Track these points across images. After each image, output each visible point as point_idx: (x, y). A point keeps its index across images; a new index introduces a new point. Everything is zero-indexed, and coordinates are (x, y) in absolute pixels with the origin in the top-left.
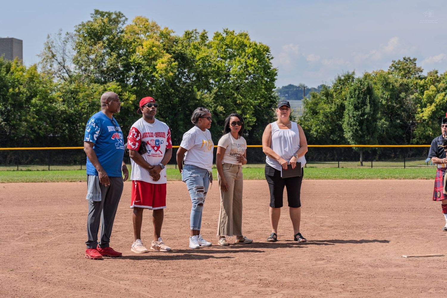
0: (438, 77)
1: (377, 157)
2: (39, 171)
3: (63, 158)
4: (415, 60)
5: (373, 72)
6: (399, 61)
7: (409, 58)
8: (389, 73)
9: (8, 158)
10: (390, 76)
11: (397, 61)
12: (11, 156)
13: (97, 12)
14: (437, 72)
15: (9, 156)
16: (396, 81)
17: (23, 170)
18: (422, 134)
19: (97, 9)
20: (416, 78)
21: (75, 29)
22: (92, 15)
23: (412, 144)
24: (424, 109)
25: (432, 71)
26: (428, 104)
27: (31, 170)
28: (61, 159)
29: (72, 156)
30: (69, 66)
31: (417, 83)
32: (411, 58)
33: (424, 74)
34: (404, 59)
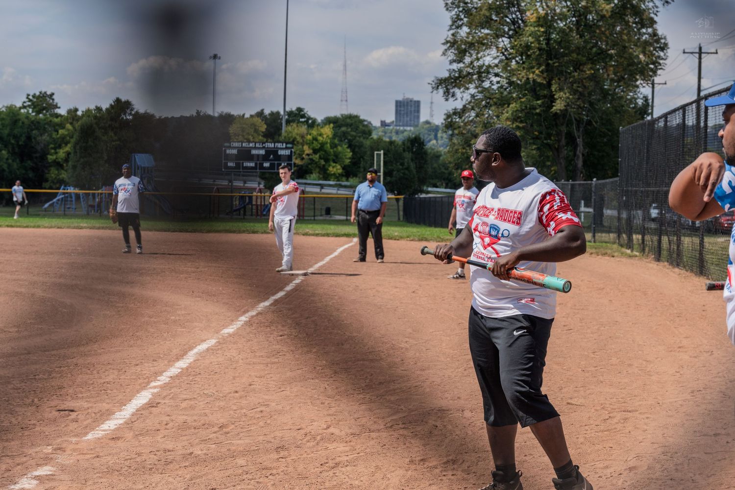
0: (76, 115)
1: (4, 202)
4: (53, 94)
5: (4, 106)
6: (35, 94)
7: (45, 93)
8: (20, 108)
10: (22, 111)
11: (32, 94)
14: (76, 110)
16: (27, 118)
18: (56, 178)
20: (51, 115)
23: (45, 189)
24: (58, 150)
25: (72, 108)
26: (63, 145)
31: (51, 121)
32: (48, 93)
33: (63, 111)
34: (40, 93)
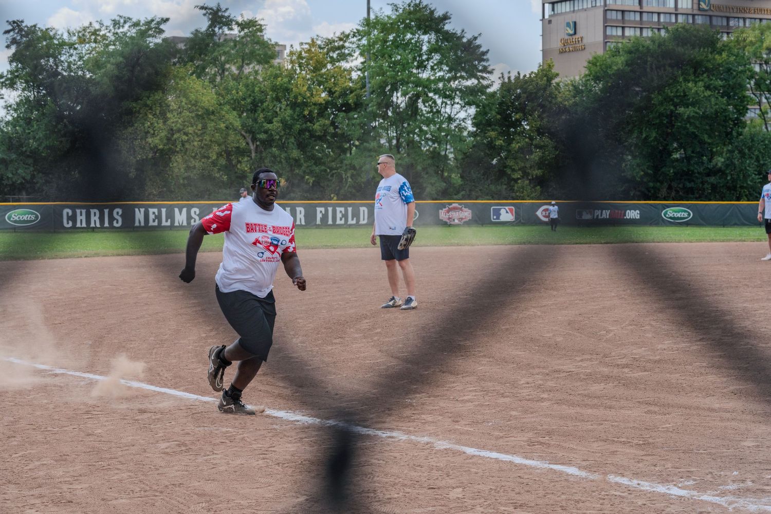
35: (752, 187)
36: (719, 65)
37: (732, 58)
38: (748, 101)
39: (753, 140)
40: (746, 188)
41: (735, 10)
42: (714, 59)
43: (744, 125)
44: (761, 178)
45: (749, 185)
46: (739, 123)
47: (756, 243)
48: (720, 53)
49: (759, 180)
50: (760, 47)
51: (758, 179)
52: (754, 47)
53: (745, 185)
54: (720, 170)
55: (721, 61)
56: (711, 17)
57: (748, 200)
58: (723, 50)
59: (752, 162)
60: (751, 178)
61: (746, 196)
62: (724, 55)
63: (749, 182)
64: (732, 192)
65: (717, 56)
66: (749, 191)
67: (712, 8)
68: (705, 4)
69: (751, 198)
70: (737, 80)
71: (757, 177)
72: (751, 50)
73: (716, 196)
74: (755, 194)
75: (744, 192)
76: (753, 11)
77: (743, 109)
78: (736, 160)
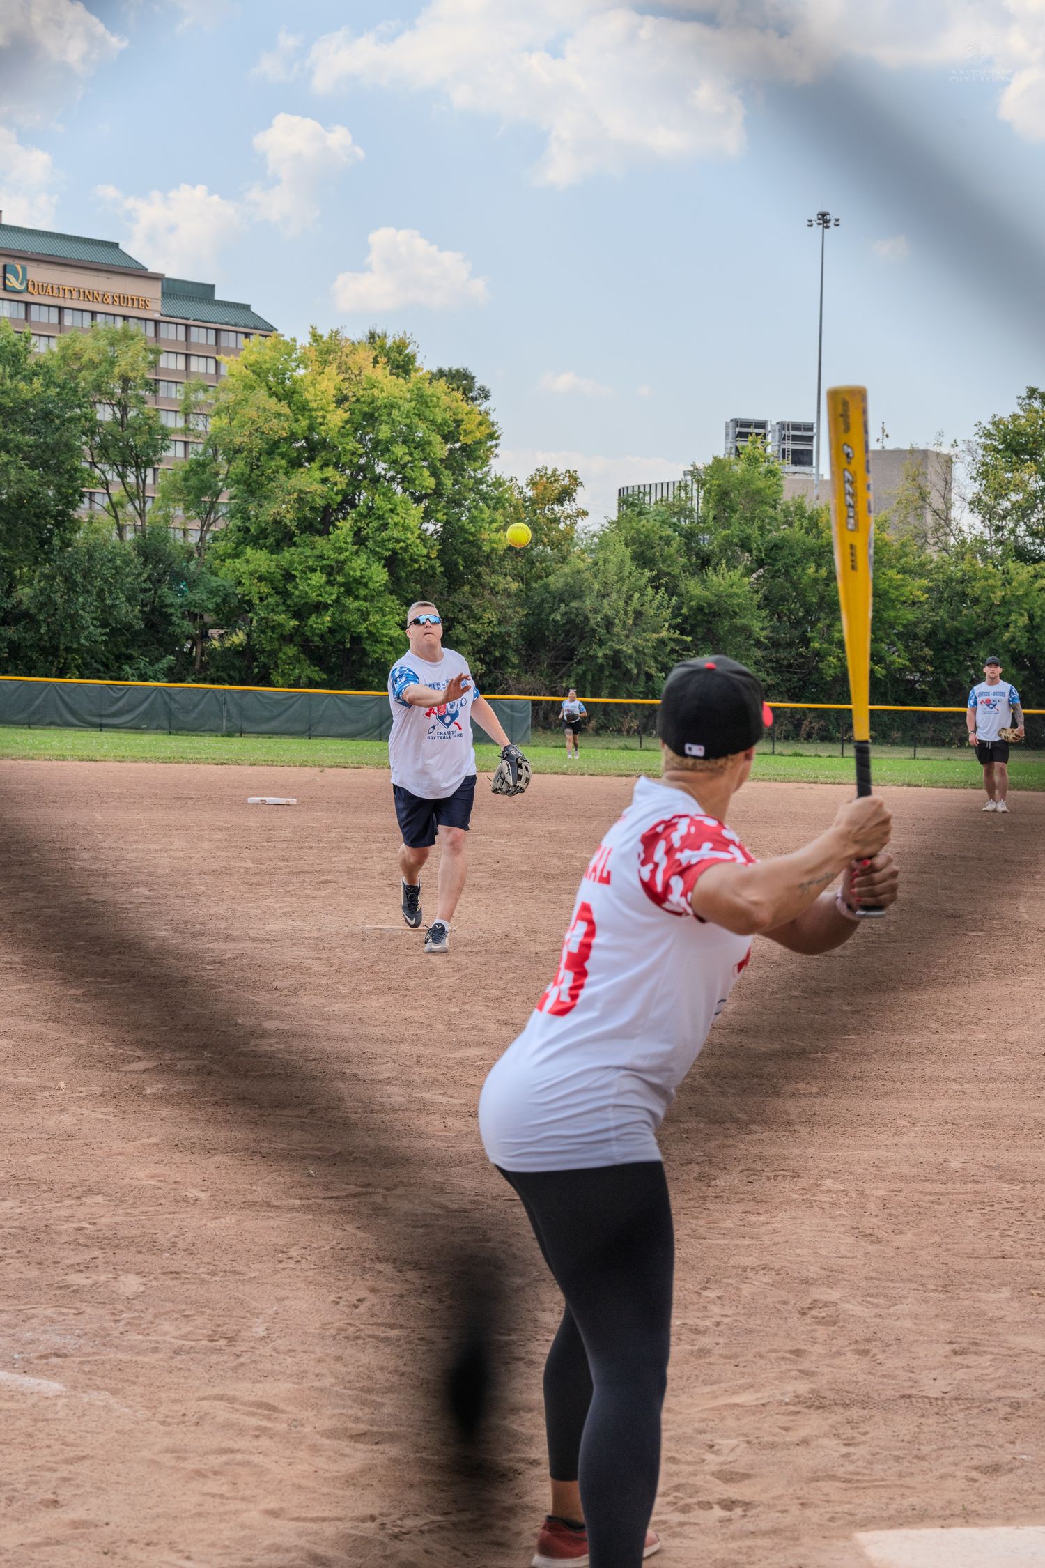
2: (820, 756)
3: (935, 731)
9: (804, 727)
12: (811, 723)
13: (1032, 393)
15: (806, 722)
17: (785, 752)
19: (1034, 386)
21: (976, 429)
22: (1020, 401)
27: (801, 755)
28: (930, 734)
29: (954, 728)
30: (958, 519)
35: (89, 651)
36: (26, 402)
37: (53, 392)
38: (84, 479)
39: (91, 558)
40: (77, 651)
41: (75, 295)
42: (16, 389)
43: (75, 525)
44: (105, 634)
45: (83, 645)
46: (64, 521)
47: (54, 763)
48: (28, 379)
49: (104, 638)
50: (107, 372)
51: (101, 635)
52: (95, 373)
53: (75, 646)
54: (26, 614)
55: (29, 396)
56: (27, 304)
57: (82, 678)
58: (35, 374)
59: (90, 600)
60: (86, 633)
61: (77, 667)
62: (37, 383)
63: (83, 641)
64: (50, 658)
65: (22, 385)
66: (83, 658)
67: (30, 288)
68: (17, 280)
69: (87, 672)
70: (61, 436)
71: (99, 630)
72: (90, 378)
73: (17, 665)
74: (95, 665)
75: (74, 659)
76: (110, 300)
77: (73, 495)
78: (59, 594)
